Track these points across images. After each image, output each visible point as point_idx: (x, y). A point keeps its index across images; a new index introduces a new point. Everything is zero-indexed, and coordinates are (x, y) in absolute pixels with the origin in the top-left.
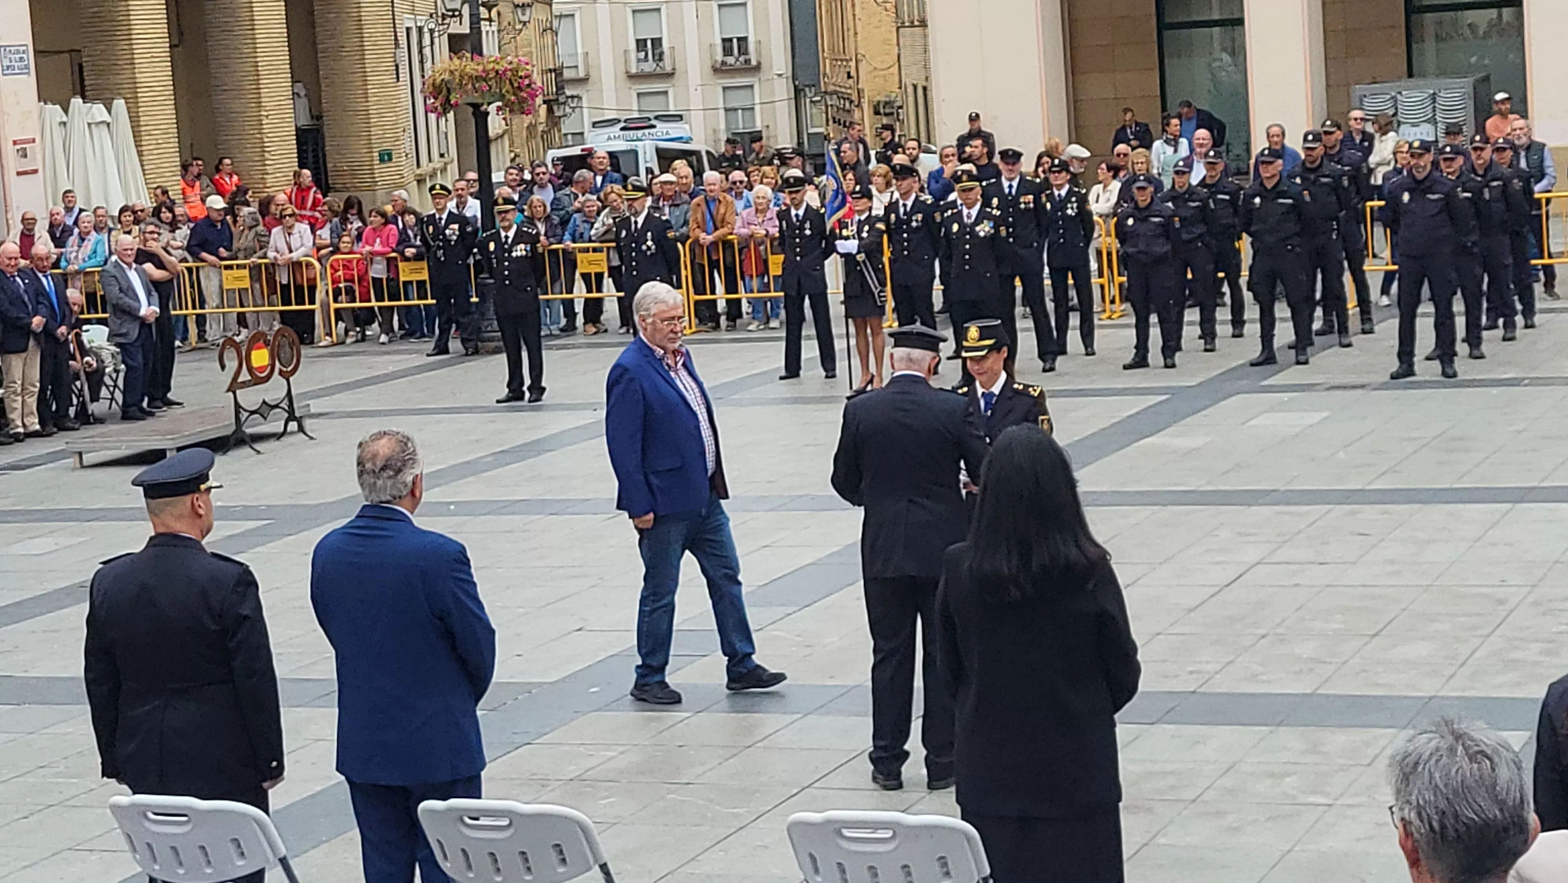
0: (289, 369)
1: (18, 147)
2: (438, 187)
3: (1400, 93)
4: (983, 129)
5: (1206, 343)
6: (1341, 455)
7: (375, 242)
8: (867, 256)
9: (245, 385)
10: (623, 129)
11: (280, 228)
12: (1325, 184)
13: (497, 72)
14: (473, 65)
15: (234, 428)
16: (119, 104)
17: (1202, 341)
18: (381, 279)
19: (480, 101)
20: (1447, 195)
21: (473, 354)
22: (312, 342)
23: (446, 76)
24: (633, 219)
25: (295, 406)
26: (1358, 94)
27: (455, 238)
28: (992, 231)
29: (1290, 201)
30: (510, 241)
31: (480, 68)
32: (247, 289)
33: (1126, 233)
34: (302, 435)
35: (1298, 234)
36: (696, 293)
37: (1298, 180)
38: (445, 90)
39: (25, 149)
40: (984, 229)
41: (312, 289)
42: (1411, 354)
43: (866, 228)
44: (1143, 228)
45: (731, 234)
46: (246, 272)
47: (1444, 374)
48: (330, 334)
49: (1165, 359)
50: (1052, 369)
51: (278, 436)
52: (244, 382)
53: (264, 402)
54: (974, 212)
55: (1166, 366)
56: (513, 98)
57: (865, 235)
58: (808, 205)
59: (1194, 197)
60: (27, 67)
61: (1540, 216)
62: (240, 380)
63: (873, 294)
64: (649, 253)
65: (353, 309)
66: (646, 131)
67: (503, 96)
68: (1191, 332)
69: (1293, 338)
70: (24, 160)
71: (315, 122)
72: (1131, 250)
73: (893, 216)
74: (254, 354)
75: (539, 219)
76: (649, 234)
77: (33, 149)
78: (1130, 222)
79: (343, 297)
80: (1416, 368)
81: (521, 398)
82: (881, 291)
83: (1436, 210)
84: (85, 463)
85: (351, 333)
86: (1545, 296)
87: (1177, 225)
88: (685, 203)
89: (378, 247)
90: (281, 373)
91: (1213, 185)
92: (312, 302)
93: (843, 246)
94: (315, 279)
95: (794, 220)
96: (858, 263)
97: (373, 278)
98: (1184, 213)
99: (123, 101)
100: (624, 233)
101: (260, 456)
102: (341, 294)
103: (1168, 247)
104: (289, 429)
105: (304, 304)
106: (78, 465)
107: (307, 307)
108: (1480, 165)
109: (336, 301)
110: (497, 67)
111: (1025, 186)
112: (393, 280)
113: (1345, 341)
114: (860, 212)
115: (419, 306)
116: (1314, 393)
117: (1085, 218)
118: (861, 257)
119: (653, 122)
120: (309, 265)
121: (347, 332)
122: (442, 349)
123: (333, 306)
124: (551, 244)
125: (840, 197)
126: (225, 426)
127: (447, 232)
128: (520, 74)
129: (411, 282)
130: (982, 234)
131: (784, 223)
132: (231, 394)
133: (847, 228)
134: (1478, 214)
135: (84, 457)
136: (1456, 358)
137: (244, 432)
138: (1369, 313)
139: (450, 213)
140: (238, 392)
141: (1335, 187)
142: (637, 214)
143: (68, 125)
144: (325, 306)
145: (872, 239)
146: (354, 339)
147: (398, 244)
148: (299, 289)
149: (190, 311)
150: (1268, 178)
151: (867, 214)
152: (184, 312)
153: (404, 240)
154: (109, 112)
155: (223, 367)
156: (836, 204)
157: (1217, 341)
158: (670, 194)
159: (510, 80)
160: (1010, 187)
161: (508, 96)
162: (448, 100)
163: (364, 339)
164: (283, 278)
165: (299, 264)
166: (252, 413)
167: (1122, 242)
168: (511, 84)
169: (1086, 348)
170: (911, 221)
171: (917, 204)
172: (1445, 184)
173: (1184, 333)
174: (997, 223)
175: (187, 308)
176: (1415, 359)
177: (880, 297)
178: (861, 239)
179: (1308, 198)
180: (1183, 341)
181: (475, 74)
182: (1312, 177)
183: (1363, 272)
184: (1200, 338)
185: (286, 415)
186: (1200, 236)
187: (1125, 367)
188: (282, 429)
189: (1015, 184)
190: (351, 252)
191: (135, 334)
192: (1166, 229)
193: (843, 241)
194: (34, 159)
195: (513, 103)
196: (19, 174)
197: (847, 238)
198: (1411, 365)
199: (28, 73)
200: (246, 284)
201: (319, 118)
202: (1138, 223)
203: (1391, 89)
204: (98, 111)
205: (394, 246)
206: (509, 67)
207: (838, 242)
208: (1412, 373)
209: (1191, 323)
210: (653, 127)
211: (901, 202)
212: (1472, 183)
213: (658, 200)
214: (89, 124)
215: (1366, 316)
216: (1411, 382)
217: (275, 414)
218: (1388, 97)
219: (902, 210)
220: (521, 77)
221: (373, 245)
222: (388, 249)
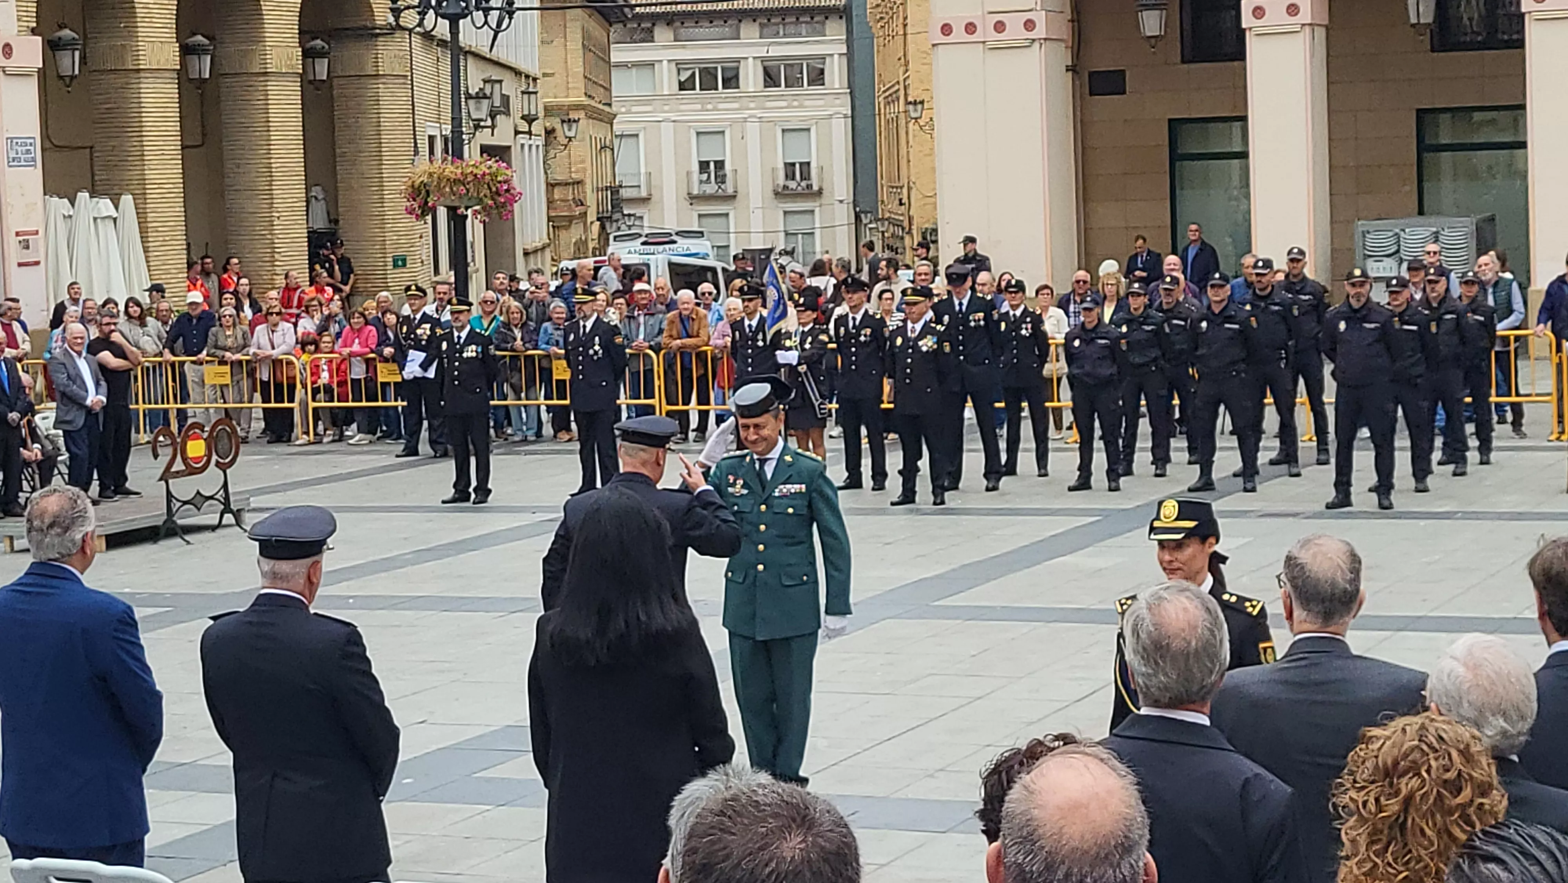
0: (227, 460)
1: (21, 238)
2: (413, 288)
3: (1403, 230)
4: (979, 252)
5: (1157, 469)
6: (1244, 579)
7: (353, 342)
8: (808, 367)
9: (178, 474)
10: (644, 243)
11: (264, 326)
12: (1277, 312)
13: (476, 175)
14: (452, 169)
15: (165, 517)
16: (127, 200)
17: (1154, 467)
18: (360, 380)
19: (456, 204)
20: (1383, 326)
21: (440, 457)
22: (289, 440)
23: (425, 179)
24: (582, 323)
25: (232, 499)
26: (1360, 229)
27: (425, 337)
28: (935, 346)
29: (1236, 326)
30: (462, 341)
31: (459, 171)
32: (227, 385)
33: (1073, 354)
34: (238, 528)
35: (1243, 360)
36: (668, 403)
37: (1248, 307)
38: (423, 192)
39: (28, 241)
40: (927, 344)
41: (292, 388)
42: (1349, 484)
43: (810, 339)
44: (1089, 350)
45: (707, 345)
46: (227, 369)
47: (1381, 506)
48: (307, 433)
49: (1109, 481)
50: (995, 488)
51: (213, 528)
52: (177, 472)
53: (198, 493)
54: (918, 327)
55: (1110, 490)
56: (490, 202)
57: (807, 346)
58: (761, 315)
59: (1150, 321)
60: (34, 159)
61: (1509, 352)
62: (173, 469)
63: (813, 405)
64: (595, 358)
65: (331, 408)
66: (667, 246)
67: (481, 200)
68: (1143, 458)
69: (1241, 464)
70: (25, 251)
71: (333, 226)
72: (1076, 371)
73: (842, 330)
74: (190, 444)
75: (516, 326)
76: (597, 339)
77: (36, 240)
78: (1077, 343)
79: (321, 395)
80: (1353, 498)
81: (467, 499)
82: (821, 404)
83: (1370, 340)
84: (16, 548)
85: (328, 432)
86: (1513, 434)
87: (1124, 348)
88: (660, 312)
89: (356, 347)
90: (218, 464)
91: (1168, 310)
92: (291, 400)
93: (784, 358)
94: (294, 378)
95: (747, 330)
96: (800, 374)
97: (352, 380)
98: (1137, 335)
99: (130, 197)
100: (572, 337)
101: (189, 547)
102: (319, 392)
103: (1114, 370)
104: (224, 522)
105: (283, 402)
106: (8, 549)
107: (286, 405)
108: (1435, 298)
109: (314, 400)
110: (475, 171)
111: (976, 304)
112: (371, 380)
113: (1294, 471)
114: (804, 325)
115: (396, 407)
116: (1244, 520)
117: (1040, 338)
118: (803, 368)
119: (674, 238)
120: (290, 363)
121: (325, 430)
122: (411, 450)
123: (312, 405)
124: (527, 349)
125: (781, 307)
126: (155, 515)
127: (419, 332)
128: (499, 179)
129: (389, 384)
130: (924, 349)
131: (737, 333)
132: (163, 482)
133: (790, 338)
134: (1424, 348)
135: (16, 543)
136: (1393, 492)
137: (174, 522)
138: (1326, 444)
139: (424, 313)
140: (170, 481)
141: (1285, 315)
142: (586, 318)
143: (74, 218)
144: (304, 405)
145: (814, 351)
146: (331, 438)
147: (379, 345)
148: (279, 386)
149: (172, 405)
150: (1216, 302)
151: (811, 325)
152: (166, 406)
153: (383, 341)
154: (117, 208)
155: (156, 456)
156: (777, 315)
157: (1168, 466)
158: (645, 302)
159: (488, 185)
160: (961, 304)
161: (485, 200)
162: (426, 203)
163: (341, 438)
164: (264, 374)
165: (281, 361)
166: (185, 503)
167: (1069, 364)
168: (490, 189)
169: (1039, 469)
170: (860, 335)
171: (867, 318)
172: (1381, 313)
173: (1136, 456)
174: (941, 338)
175: (168, 403)
176: (1352, 489)
177: (820, 409)
178: (803, 350)
179: (1254, 324)
180: (1134, 465)
181: (453, 176)
182: (1263, 304)
183: (1323, 404)
184: (1152, 463)
185: (222, 507)
186: (1155, 360)
187: (1071, 489)
188: (216, 522)
189: (965, 302)
190: (332, 352)
191: (80, 422)
192: (1113, 349)
193: (783, 352)
194: (37, 251)
195: (491, 207)
196: (20, 265)
197: (790, 349)
198: (1348, 494)
199: (35, 166)
200: (227, 380)
201: (336, 222)
202: (1084, 345)
203: (1396, 226)
204: (105, 206)
205: (373, 347)
206: (487, 171)
207: (778, 353)
208: (1349, 504)
209: (1143, 449)
210: (674, 242)
211: (851, 315)
212: (1417, 317)
213: (634, 309)
214: (95, 219)
215: (1321, 447)
216: (1349, 513)
217: (211, 505)
218: (1391, 234)
219: (851, 324)
220: (500, 182)
221: (351, 346)
222: (368, 350)
